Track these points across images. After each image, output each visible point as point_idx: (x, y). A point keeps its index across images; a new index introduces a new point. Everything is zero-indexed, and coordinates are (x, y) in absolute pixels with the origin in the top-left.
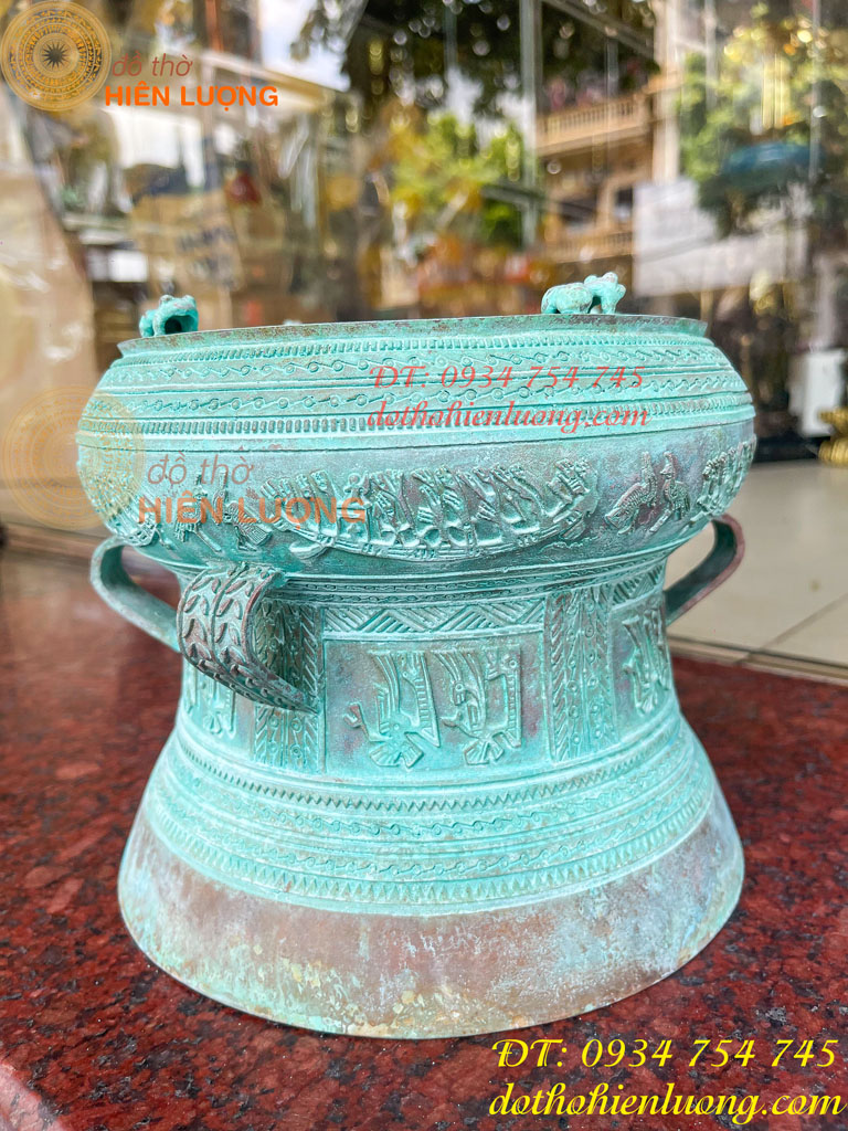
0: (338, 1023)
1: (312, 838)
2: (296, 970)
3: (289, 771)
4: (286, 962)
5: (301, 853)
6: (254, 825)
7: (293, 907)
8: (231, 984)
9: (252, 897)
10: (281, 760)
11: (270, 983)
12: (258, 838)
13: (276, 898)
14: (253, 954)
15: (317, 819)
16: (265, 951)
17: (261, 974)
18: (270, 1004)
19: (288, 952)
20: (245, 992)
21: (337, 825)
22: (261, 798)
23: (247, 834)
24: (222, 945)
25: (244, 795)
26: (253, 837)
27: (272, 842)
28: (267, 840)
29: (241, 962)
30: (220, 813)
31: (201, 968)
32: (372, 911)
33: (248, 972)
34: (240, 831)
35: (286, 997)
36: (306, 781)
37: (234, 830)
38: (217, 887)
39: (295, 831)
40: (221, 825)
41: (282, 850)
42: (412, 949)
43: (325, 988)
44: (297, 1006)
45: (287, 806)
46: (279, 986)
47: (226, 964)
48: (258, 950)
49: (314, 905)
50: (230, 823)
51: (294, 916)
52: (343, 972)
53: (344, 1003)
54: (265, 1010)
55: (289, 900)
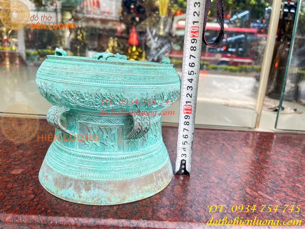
0: (154, 193)
1: (141, 163)
2: (146, 187)
3: (134, 152)
4: (144, 187)
5: (140, 166)
6: (128, 165)
7: (142, 176)
8: (135, 197)
9: (134, 179)
10: (131, 150)
11: (142, 192)
12: (130, 167)
13: (139, 176)
14: (138, 189)
15: (140, 159)
16: (140, 187)
17: (140, 192)
18: (143, 196)
19: (144, 185)
20: (138, 197)
21: (144, 159)
22: (127, 160)
23: (128, 168)
24: (130, 191)
25: (123, 161)
26: (129, 167)
27: (134, 167)
28: (133, 167)
29: (136, 192)
30: (118, 167)
31: (126, 198)
32: (154, 171)
33: (137, 193)
34: (125, 168)
35: (146, 193)
36: (136, 153)
37: (124, 168)
38: (125, 181)
39: (137, 163)
40: (120, 169)
41: (137, 167)
42: (160, 175)
43: (151, 188)
44: (148, 193)
45: (134, 159)
46: (144, 192)
47: (132, 194)
48: (138, 188)
49: (146, 174)
50: (122, 167)
51: (143, 178)
52: (153, 184)
53: (155, 189)
54: (143, 197)
55: (142, 175)
